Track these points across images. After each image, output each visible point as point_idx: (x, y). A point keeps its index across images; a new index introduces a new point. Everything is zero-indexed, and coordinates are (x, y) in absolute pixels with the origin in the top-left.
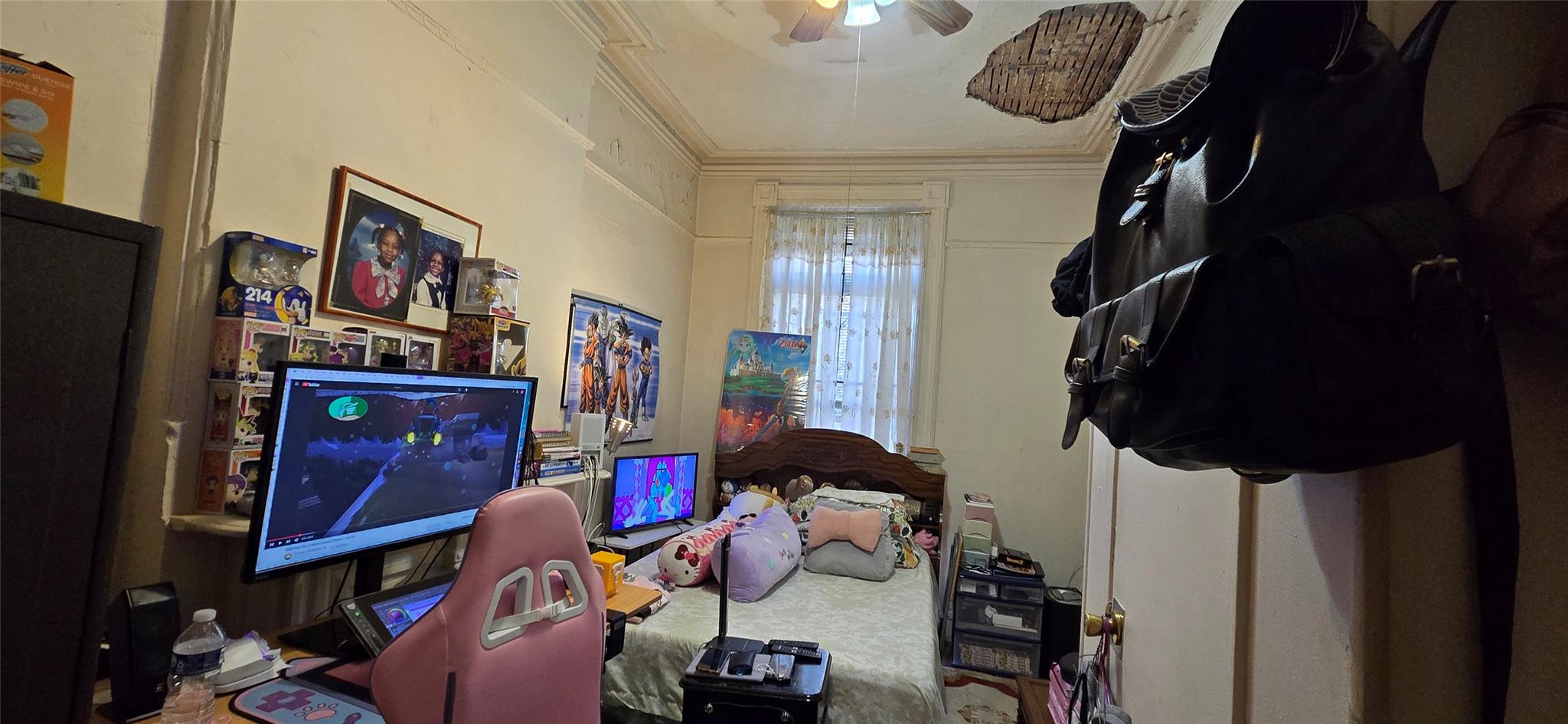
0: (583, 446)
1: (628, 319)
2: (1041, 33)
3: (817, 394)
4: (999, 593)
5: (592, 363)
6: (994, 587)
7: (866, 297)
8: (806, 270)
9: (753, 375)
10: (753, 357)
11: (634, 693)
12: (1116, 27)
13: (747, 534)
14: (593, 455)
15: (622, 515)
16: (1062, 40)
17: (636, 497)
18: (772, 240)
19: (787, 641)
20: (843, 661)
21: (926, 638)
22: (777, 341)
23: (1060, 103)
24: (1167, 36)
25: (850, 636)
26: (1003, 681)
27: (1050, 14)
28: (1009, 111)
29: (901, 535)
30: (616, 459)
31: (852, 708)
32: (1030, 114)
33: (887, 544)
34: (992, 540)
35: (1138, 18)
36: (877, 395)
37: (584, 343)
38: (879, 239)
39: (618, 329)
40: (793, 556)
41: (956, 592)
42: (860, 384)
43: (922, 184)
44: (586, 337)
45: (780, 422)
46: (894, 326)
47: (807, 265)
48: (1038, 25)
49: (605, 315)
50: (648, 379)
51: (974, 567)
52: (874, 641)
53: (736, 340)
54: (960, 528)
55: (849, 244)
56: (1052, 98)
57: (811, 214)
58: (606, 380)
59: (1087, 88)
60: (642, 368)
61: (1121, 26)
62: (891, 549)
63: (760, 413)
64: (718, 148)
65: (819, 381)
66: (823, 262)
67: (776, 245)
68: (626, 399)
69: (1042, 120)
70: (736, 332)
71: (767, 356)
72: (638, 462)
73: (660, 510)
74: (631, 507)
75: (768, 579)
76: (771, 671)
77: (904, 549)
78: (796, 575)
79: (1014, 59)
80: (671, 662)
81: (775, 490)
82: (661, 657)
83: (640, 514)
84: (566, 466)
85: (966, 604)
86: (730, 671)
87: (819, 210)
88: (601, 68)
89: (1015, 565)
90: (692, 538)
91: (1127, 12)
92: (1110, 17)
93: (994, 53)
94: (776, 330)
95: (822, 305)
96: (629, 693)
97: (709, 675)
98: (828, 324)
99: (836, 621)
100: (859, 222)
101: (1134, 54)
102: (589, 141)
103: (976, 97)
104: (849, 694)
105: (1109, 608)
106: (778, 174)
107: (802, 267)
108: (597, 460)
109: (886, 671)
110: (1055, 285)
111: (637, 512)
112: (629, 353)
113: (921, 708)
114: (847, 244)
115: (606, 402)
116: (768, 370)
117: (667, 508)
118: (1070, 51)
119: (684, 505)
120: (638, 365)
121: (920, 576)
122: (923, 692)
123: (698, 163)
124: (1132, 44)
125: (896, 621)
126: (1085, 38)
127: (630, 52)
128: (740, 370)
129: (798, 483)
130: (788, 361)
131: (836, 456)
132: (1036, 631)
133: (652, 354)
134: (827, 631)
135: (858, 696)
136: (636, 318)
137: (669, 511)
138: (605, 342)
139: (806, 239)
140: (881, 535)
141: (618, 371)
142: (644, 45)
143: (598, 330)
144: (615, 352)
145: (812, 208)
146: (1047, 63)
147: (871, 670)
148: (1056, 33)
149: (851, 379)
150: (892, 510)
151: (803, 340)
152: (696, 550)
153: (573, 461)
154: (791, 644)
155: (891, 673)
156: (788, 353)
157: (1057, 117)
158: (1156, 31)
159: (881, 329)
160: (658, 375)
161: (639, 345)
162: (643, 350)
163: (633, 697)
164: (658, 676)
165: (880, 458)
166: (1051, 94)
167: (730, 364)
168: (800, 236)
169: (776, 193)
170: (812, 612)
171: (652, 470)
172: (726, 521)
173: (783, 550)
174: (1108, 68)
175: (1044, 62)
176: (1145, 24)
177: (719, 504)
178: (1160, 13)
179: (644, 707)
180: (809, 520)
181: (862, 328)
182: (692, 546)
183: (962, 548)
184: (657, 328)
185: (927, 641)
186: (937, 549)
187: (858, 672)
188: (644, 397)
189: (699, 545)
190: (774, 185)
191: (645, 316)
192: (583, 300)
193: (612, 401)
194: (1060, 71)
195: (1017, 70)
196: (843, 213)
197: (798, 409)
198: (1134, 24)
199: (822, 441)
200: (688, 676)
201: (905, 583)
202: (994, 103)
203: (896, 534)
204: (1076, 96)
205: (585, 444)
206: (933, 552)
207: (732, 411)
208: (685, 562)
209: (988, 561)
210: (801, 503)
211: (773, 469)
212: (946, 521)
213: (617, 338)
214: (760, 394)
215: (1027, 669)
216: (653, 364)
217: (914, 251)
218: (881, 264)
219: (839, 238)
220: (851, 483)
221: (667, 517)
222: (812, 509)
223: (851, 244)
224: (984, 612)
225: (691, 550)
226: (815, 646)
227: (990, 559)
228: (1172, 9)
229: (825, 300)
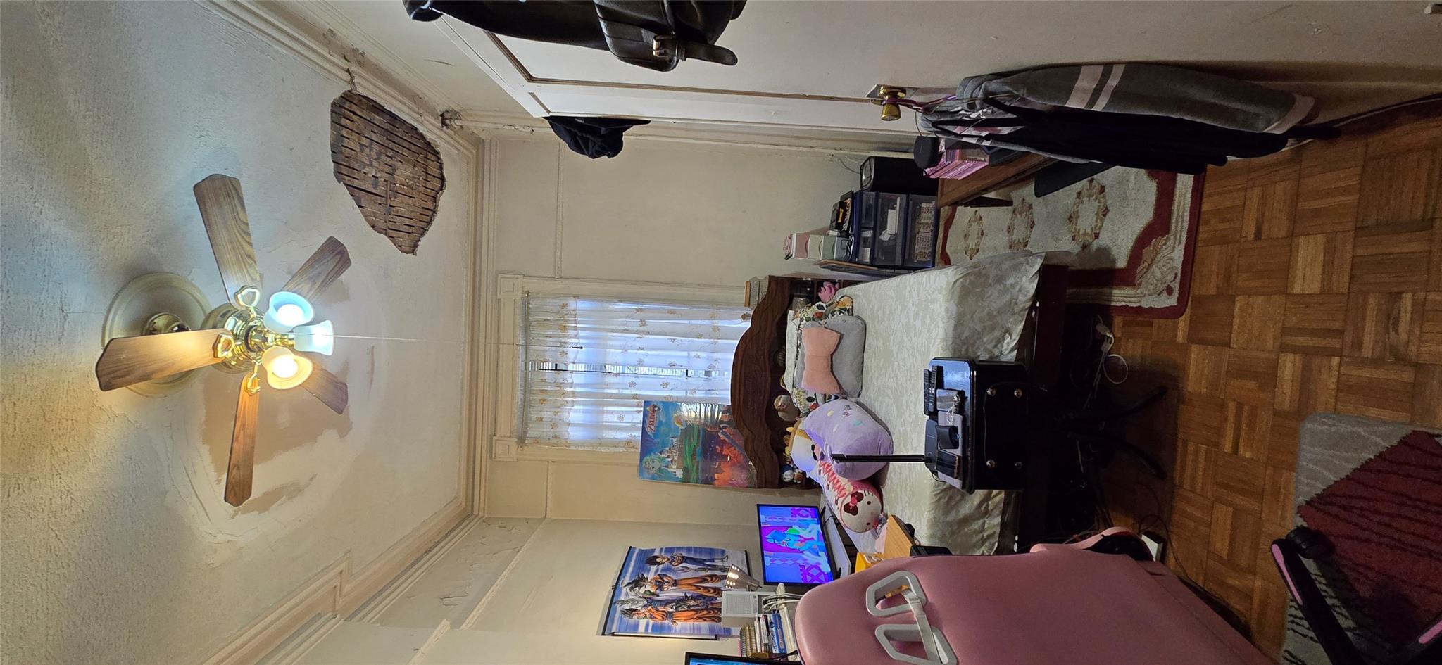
0: (754, 612)
1: (627, 579)
2: (356, 183)
3: (700, 394)
4: (869, 229)
5: (671, 612)
6: (864, 232)
7: (608, 350)
8: (581, 407)
9: (681, 456)
10: (665, 456)
11: (983, 543)
12: (354, 117)
13: (830, 448)
14: (762, 601)
15: (819, 574)
16: (365, 165)
17: (801, 562)
18: (550, 441)
19: (925, 399)
20: (938, 348)
21: (912, 279)
22: (649, 433)
23: (427, 173)
24: (367, 74)
25: (915, 346)
26: (942, 225)
27: (338, 174)
28: (431, 218)
29: (824, 311)
30: (766, 583)
31: (977, 338)
32: (435, 200)
33: (832, 322)
34: (825, 235)
35: (348, 97)
36: (698, 338)
37: (651, 622)
38: (551, 339)
39: (637, 588)
40: (848, 406)
41: (872, 265)
42: (689, 354)
43: (499, 300)
44: (645, 620)
45: (725, 427)
46: (635, 324)
47: (576, 407)
48: (347, 185)
49: (623, 603)
50: (688, 558)
51: (848, 250)
52: (918, 323)
53: (649, 474)
54: (815, 264)
55: (556, 367)
56: (421, 179)
57: (526, 404)
58: (688, 598)
59: (413, 148)
60: (676, 564)
61: (355, 113)
62: (836, 320)
63: (717, 447)
64: (455, 498)
65: (686, 393)
66: (572, 391)
67: (555, 437)
68: (707, 578)
69: (442, 190)
70: (641, 473)
71: (663, 442)
72: (768, 562)
73: (812, 539)
74: (811, 567)
75: (870, 426)
76: (953, 409)
77: (836, 309)
78: (865, 403)
79: (382, 209)
80: (952, 508)
81: (789, 429)
82: (948, 519)
83: (818, 557)
84: (774, 629)
85: (881, 258)
86: (956, 446)
87: (522, 397)
88: (364, 617)
89: (844, 215)
90: (837, 500)
91: (341, 106)
92: (344, 122)
93: (373, 227)
94: (639, 434)
95: (615, 391)
96: (983, 548)
97: (961, 467)
98: (632, 384)
99: (904, 360)
100: (534, 358)
101: (382, 103)
102: (440, 626)
103: (416, 246)
104: (965, 341)
105: (875, 102)
106: (485, 438)
107: (577, 411)
108: (767, 598)
109: (943, 309)
110: (594, 154)
111: (816, 561)
112: (662, 577)
113: (972, 278)
114: (556, 369)
115: (710, 597)
116: (677, 441)
117: (810, 532)
118: (375, 160)
119: (807, 516)
120: (673, 567)
121: (859, 293)
122: (958, 276)
123: (471, 518)
124: (373, 106)
125: (899, 308)
126: (363, 145)
127: (347, 588)
128: (677, 468)
129: (782, 411)
130: (668, 423)
131: (756, 374)
132: (899, 199)
133: (663, 554)
134: (912, 367)
135: (966, 334)
136: (626, 572)
137: (813, 530)
138: (650, 601)
139: (551, 408)
140: (825, 327)
141: (679, 587)
142: (341, 572)
143: (639, 609)
144: (661, 590)
145: (520, 403)
146: (385, 181)
147: (943, 323)
148: (357, 170)
149: (684, 362)
150: (802, 320)
151: (648, 409)
152: (848, 495)
153: (769, 622)
154: (927, 395)
155: (945, 304)
156: (660, 422)
157: (440, 176)
158: (362, 83)
159: (638, 336)
160: (683, 548)
161: (653, 568)
162: (659, 564)
163: (987, 544)
164: (966, 520)
165: (756, 334)
166: (416, 180)
167: (671, 478)
168: (547, 415)
169: (503, 438)
170: (897, 383)
171: (776, 549)
172: (820, 471)
173: (843, 414)
174: (394, 128)
175: (385, 183)
176: (354, 92)
177: (804, 483)
178: (345, 79)
179: (995, 533)
180: (815, 396)
181: (636, 353)
182: (845, 499)
183: (833, 260)
184: (637, 551)
185: (914, 278)
186: (834, 283)
187: (946, 335)
188: (705, 560)
189: (843, 493)
190: (496, 440)
191: (624, 564)
192: (608, 625)
193: (709, 591)
194: (395, 170)
195: (392, 208)
196: (526, 373)
197: (713, 411)
198: (354, 102)
199: (742, 389)
200: (963, 486)
201: (866, 305)
202: (423, 231)
203: (823, 316)
204: (421, 158)
205: (752, 611)
206: (837, 286)
207: (716, 475)
208: (860, 505)
209: (842, 239)
210: (799, 402)
211: (770, 432)
212: (808, 275)
213: (647, 589)
214: (699, 448)
215: (931, 205)
216: (673, 552)
217: (564, 306)
218: (576, 337)
219: (550, 376)
220: (780, 361)
221: (818, 532)
222: (804, 392)
223: (556, 365)
224: (886, 241)
225: (848, 500)
226: (927, 373)
227: (841, 236)
228: (343, 69)
229: (610, 388)
